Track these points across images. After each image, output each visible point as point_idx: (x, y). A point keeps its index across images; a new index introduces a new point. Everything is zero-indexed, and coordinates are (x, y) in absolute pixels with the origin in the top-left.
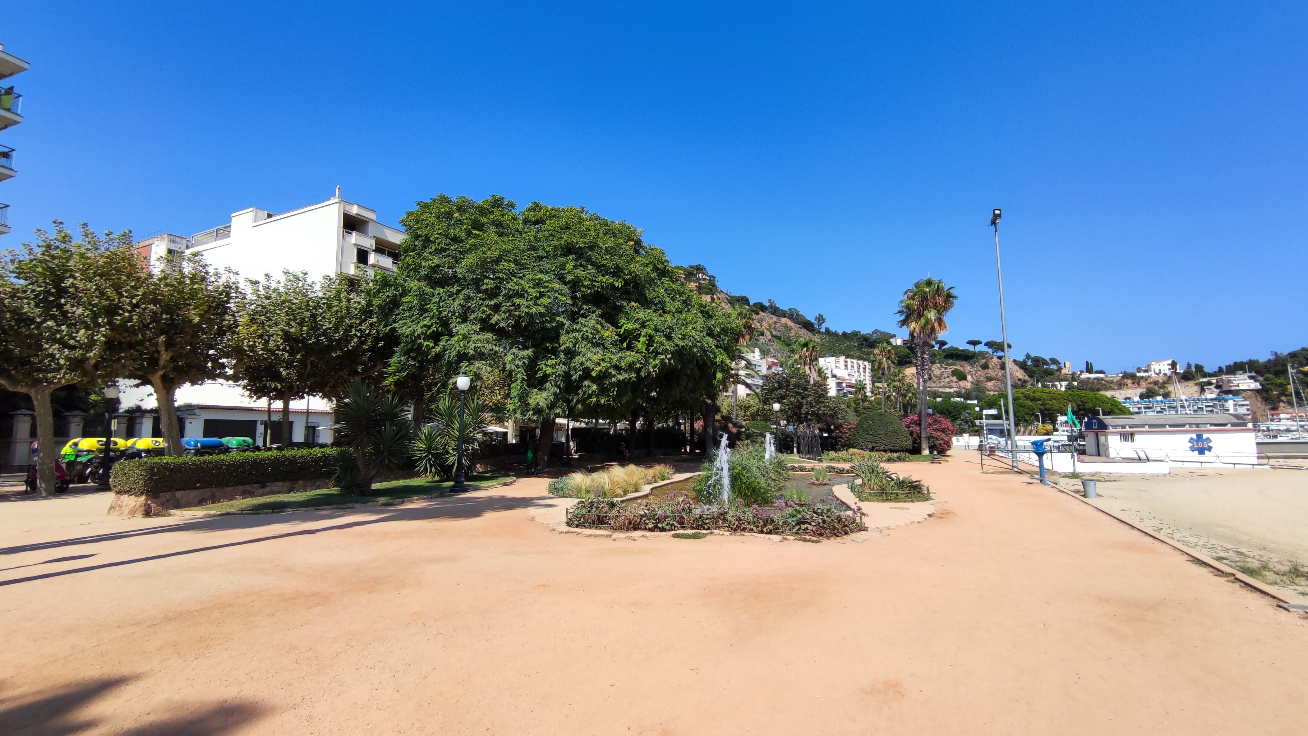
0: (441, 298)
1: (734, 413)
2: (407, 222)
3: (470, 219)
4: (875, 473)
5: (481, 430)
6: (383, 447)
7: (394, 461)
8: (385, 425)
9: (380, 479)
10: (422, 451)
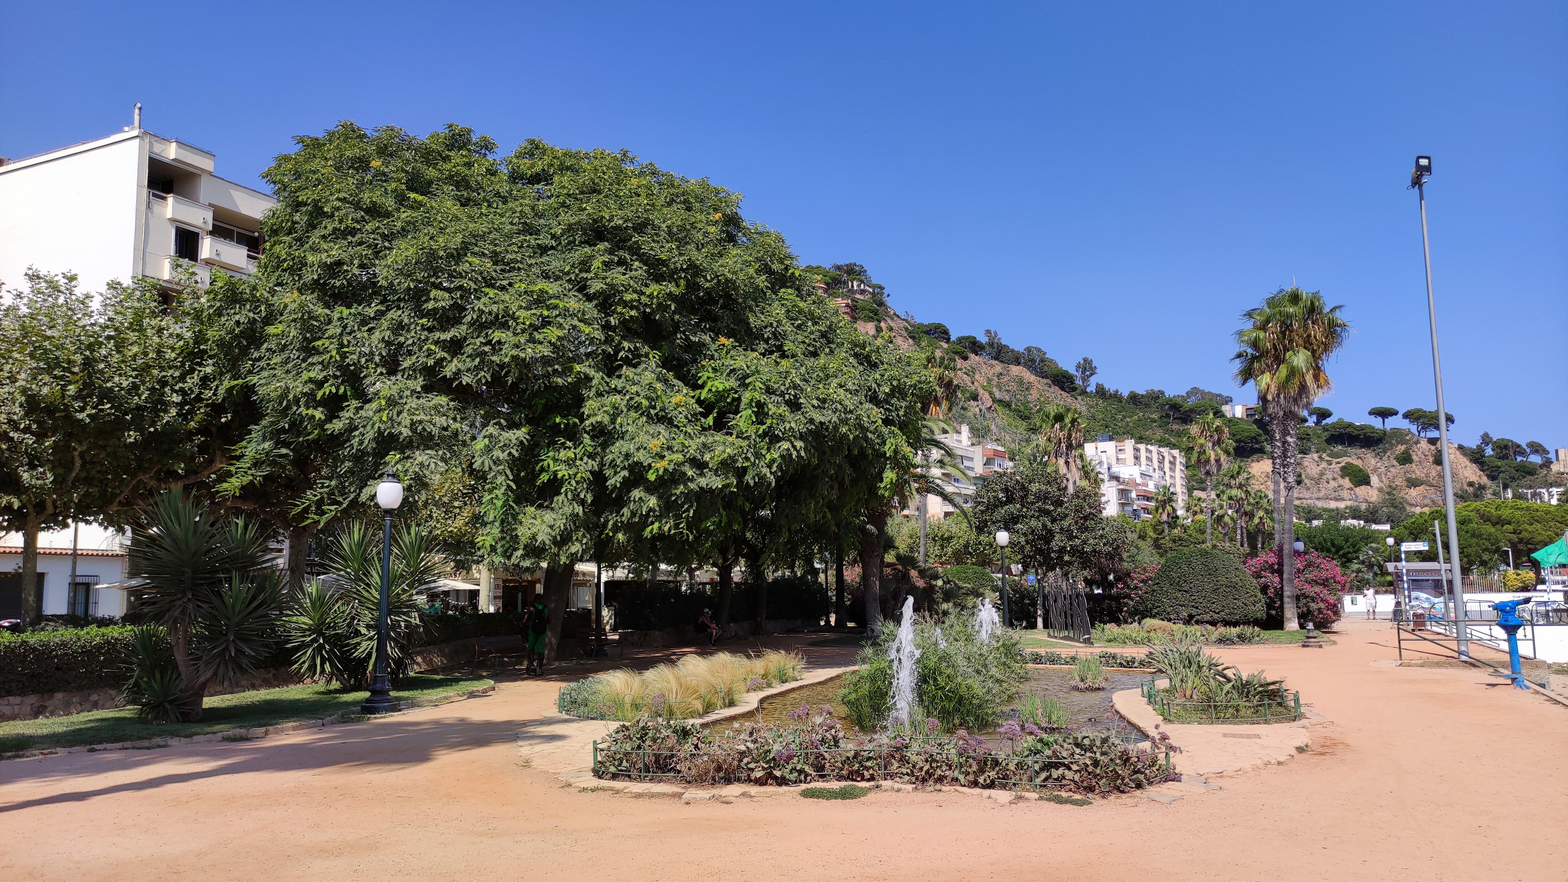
0: (345, 327)
1: (922, 550)
2: (276, 175)
3: (403, 170)
4: (1194, 667)
5: (424, 587)
6: (226, 625)
7: (248, 651)
8: (231, 578)
9: (219, 688)
10: (304, 630)
